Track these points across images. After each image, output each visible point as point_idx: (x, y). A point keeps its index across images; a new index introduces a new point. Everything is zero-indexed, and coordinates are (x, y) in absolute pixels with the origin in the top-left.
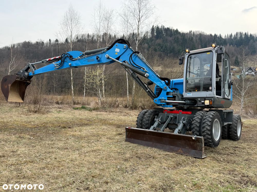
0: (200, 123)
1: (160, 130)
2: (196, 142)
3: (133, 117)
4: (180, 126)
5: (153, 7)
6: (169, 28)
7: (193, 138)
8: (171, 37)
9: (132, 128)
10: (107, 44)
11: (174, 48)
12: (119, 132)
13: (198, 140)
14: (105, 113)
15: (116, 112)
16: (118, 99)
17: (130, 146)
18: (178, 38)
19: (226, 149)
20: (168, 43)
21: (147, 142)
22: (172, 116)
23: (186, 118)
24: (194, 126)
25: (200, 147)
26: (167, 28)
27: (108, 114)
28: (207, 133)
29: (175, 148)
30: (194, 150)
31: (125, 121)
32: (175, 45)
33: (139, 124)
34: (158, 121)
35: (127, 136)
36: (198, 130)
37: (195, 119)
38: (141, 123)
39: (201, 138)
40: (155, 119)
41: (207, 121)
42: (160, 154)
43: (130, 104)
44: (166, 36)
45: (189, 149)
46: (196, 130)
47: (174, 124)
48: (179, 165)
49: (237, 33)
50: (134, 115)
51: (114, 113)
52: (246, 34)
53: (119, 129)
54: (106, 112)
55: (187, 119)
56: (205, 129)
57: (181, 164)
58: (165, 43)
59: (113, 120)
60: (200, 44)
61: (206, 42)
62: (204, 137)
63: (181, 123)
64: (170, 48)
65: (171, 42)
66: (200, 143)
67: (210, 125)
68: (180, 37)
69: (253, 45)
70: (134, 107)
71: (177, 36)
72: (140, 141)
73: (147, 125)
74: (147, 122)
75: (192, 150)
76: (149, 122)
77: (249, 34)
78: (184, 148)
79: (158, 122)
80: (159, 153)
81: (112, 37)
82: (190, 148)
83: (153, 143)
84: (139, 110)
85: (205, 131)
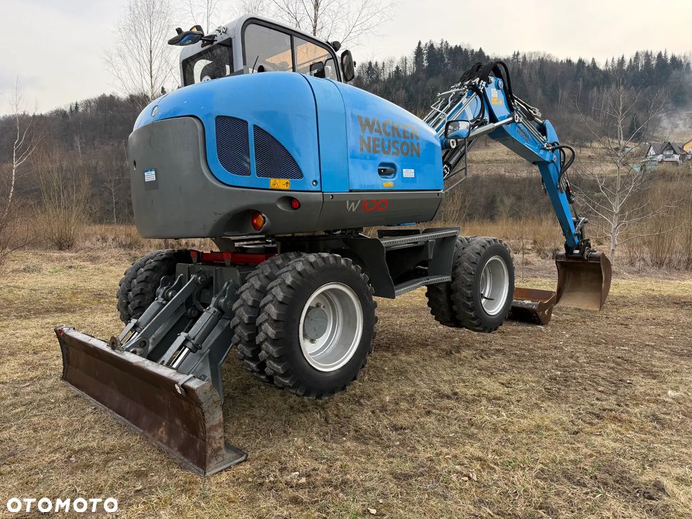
2: (192, 404)
4: (201, 321)
6: (460, 47)
7: (176, 386)
22: (199, 278)
26: (456, 46)
34: (162, 296)
44: (452, 67)
45: (182, 427)
49: (637, 54)
52: (660, 55)
60: (541, 87)
61: (556, 81)
63: (211, 305)
69: (679, 84)
77: (669, 57)
78: (171, 421)
79: (162, 301)
82: (185, 426)
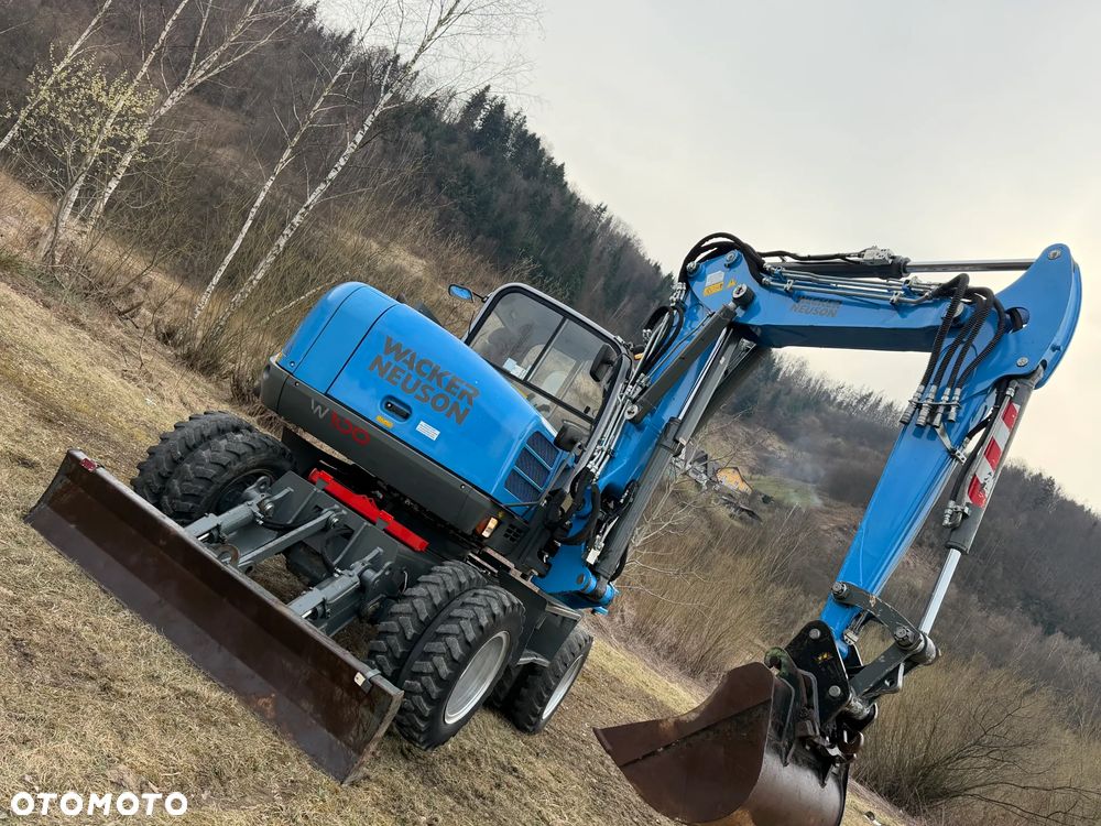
0: (425, 626)
1: (235, 558)
2: (360, 701)
3: (167, 405)
4: (339, 586)
5: (532, 9)
6: (539, 139)
7: (359, 675)
8: (527, 177)
9: (101, 471)
10: (251, 10)
11: (513, 225)
12: (29, 447)
13: (372, 694)
14: (35, 309)
15: (95, 336)
16: (158, 278)
17: (25, 562)
18: (548, 199)
19: (468, 761)
20: (504, 192)
21: (134, 580)
22: (336, 520)
23: (388, 564)
24: (393, 625)
25: (364, 731)
26: (534, 135)
27: (46, 324)
28: (425, 688)
29: (253, 677)
30: (329, 731)
31: (107, 404)
32: (524, 218)
33: (162, 457)
34: (259, 505)
35: (51, 498)
36: (398, 656)
37: (414, 597)
38: (176, 458)
39: (390, 696)
40: (251, 490)
41: (457, 635)
42: (153, 678)
43: (195, 338)
44: (512, 160)
45: (311, 715)
46: (389, 647)
47: (320, 556)
48: (215, 782)
50: (175, 398)
51: (84, 335)
53: (46, 434)
54: (47, 306)
55: (389, 568)
56: (427, 667)
57: (229, 779)
58: (492, 186)
59: (47, 364)
60: (606, 276)
61: (628, 283)
62: (405, 697)
63: (355, 572)
64: (500, 216)
65: (515, 199)
66: (373, 711)
67: (454, 660)
68: (555, 201)
69: (757, 387)
70: (201, 361)
71: (549, 191)
72: (102, 558)
73: (200, 487)
74: (212, 471)
75: (321, 728)
76: (220, 474)
78: (291, 700)
79: (256, 510)
80: (157, 666)
81: (298, 7)
82: (319, 716)
83: (160, 602)
84: (217, 385)
85: (422, 674)
